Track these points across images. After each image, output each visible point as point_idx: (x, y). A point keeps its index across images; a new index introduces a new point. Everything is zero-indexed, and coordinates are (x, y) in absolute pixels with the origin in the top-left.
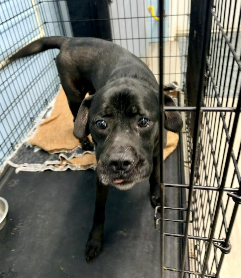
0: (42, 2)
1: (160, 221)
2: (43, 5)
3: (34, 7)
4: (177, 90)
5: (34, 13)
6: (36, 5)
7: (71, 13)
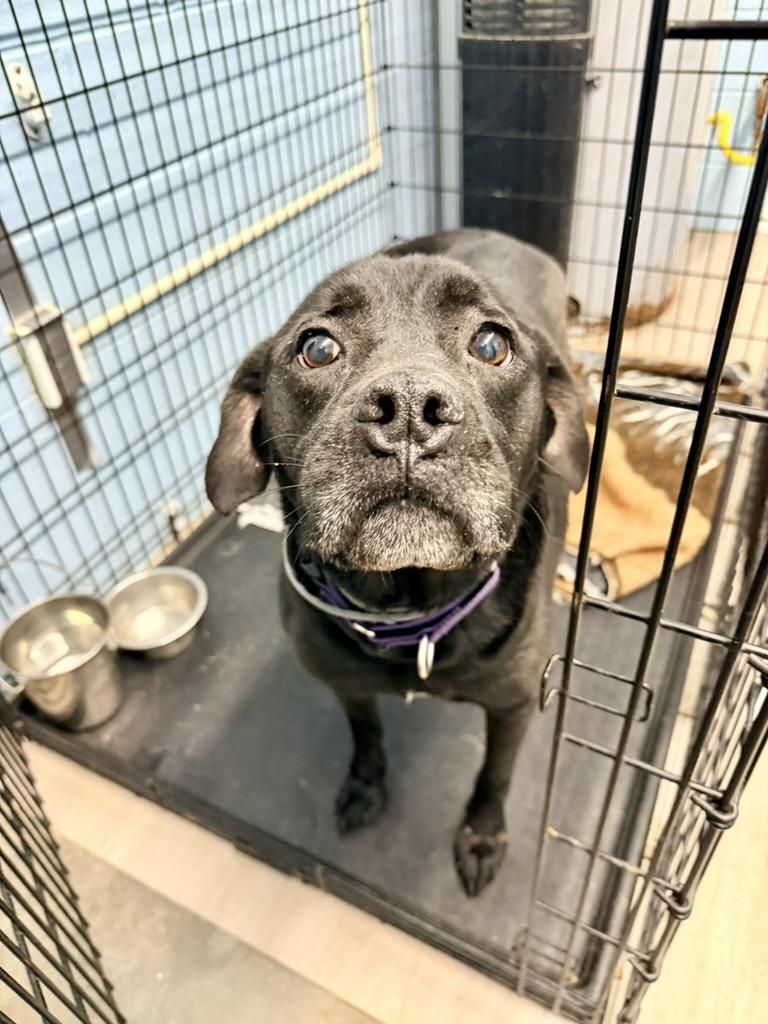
0: (392, 67)
1: (557, 697)
2: (394, 77)
3: (368, 80)
4: (743, 388)
5: (364, 96)
6: (372, 74)
7: (468, 108)
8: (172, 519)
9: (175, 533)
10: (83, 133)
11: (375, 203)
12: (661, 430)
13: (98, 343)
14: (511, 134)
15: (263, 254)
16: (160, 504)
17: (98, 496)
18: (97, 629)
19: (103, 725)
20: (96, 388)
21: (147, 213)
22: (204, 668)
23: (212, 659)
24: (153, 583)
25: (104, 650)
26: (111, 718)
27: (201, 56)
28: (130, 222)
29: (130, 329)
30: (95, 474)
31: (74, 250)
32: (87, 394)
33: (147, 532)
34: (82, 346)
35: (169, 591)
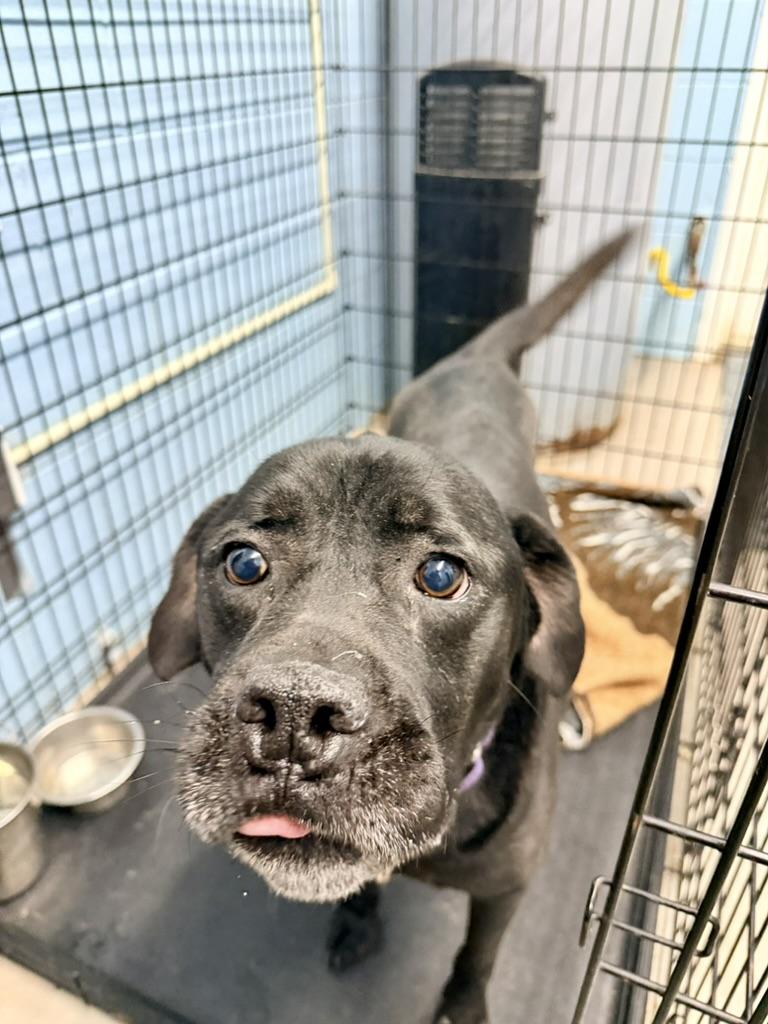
8: (106, 650)
9: (109, 665)
10: (36, 247)
11: (331, 325)
12: (620, 555)
13: (38, 463)
14: (465, 262)
15: (217, 373)
16: (94, 634)
17: (27, 627)
18: (18, 780)
19: (21, 895)
20: (33, 510)
21: (98, 329)
22: (139, 826)
23: (149, 815)
24: (83, 725)
25: (28, 807)
26: (32, 887)
27: (129, 185)
28: (80, 337)
29: (73, 448)
30: (25, 604)
31: (39, 356)
32: (22, 517)
33: (79, 665)
34: (20, 465)
35: (101, 732)
